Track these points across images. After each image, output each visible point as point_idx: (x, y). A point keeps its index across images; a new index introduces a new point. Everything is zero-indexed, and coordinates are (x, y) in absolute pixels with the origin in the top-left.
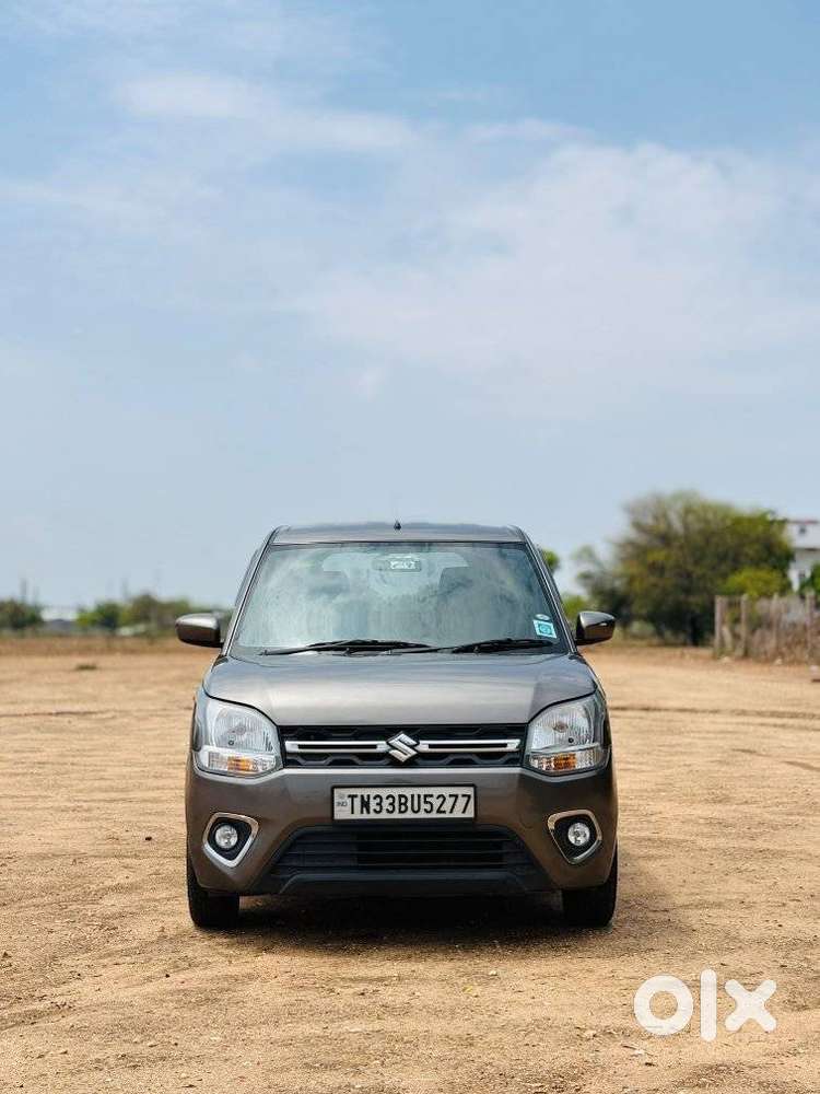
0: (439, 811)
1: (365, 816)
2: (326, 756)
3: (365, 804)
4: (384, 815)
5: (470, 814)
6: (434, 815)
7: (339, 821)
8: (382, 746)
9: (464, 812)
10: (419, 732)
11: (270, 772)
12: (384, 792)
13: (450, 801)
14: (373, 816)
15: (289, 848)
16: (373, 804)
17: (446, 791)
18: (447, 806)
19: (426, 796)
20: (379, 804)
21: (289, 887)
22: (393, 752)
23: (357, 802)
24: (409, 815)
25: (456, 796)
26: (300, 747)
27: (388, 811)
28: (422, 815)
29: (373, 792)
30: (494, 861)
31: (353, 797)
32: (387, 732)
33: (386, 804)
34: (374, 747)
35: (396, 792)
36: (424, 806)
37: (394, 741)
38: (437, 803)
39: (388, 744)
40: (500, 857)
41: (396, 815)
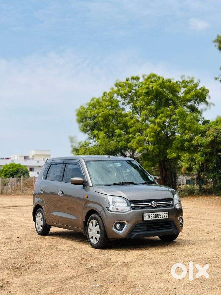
0: (162, 217)
1: (149, 219)
2: (139, 207)
3: (149, 217)
4: (153, 219)
5: (167, 217)
6: (161, 218)
7: (145, 221)
8: (150, 204)
9: (166, 217)
10: (156, 201)
11: (129, 211)
12: (152, 214)
13: (164, 215)
14: (151, 219)
15: (134, 227)
16: (151, 217)
17: (163, 213)
18: (163, 216)
19: (160, 214)
20: (152, 216)
21: (135, 236)
22: (152, 205)
23: (148, 216)
24: (157, 218)
25: (165, 214)
26: (134, 205)
27: (154, 218)
28: (159, 218)
29: (150, 214)
30: (170, 227)
31: (147, 215)
32: (150, 201)
33: (153, 216)
34: (148, 204)
35: (155, 214)
36: (160, 216)
37: (152, 203)
38: (162, 215)
39: (151, 203)
40: (171, 226)
41: (155, 219)
